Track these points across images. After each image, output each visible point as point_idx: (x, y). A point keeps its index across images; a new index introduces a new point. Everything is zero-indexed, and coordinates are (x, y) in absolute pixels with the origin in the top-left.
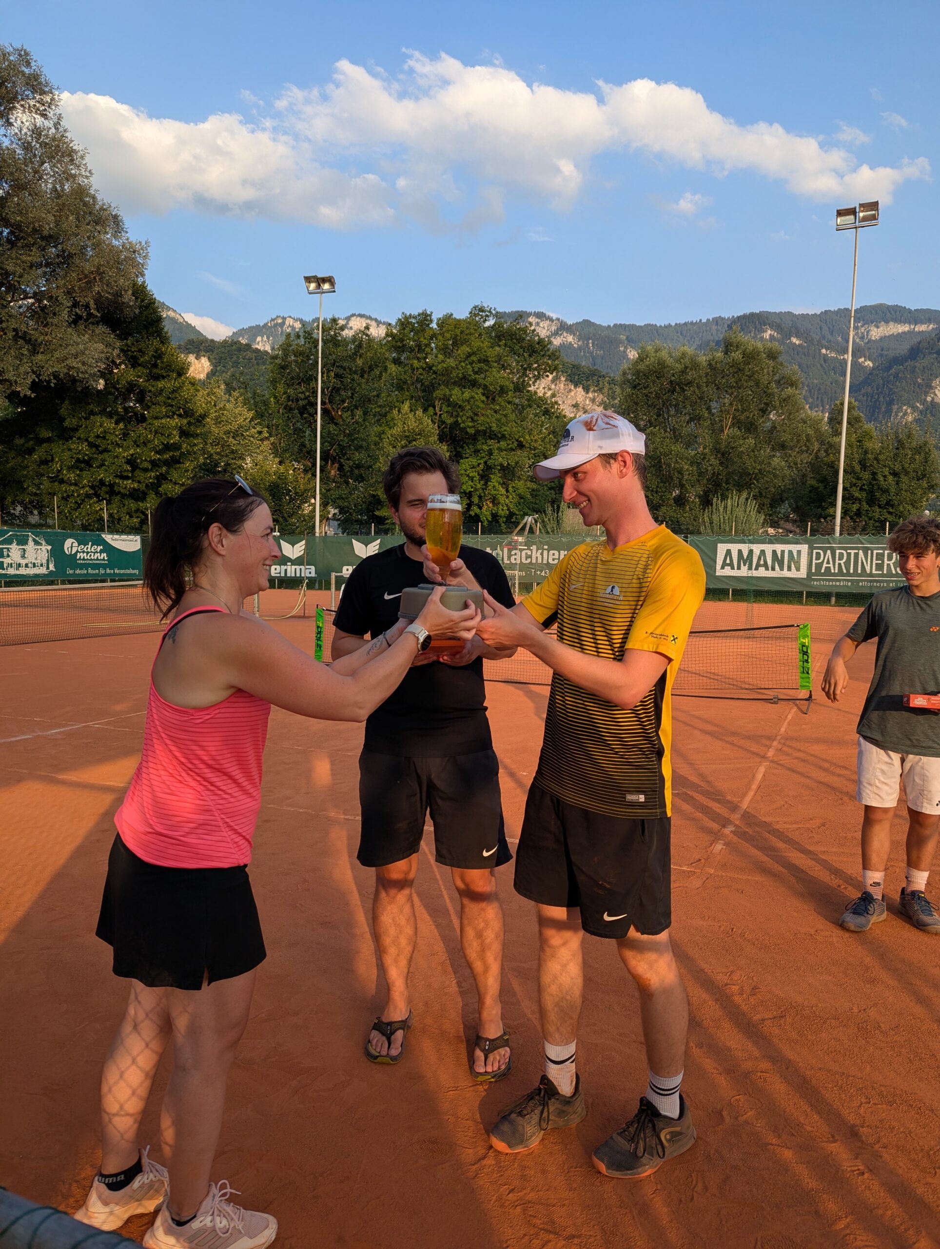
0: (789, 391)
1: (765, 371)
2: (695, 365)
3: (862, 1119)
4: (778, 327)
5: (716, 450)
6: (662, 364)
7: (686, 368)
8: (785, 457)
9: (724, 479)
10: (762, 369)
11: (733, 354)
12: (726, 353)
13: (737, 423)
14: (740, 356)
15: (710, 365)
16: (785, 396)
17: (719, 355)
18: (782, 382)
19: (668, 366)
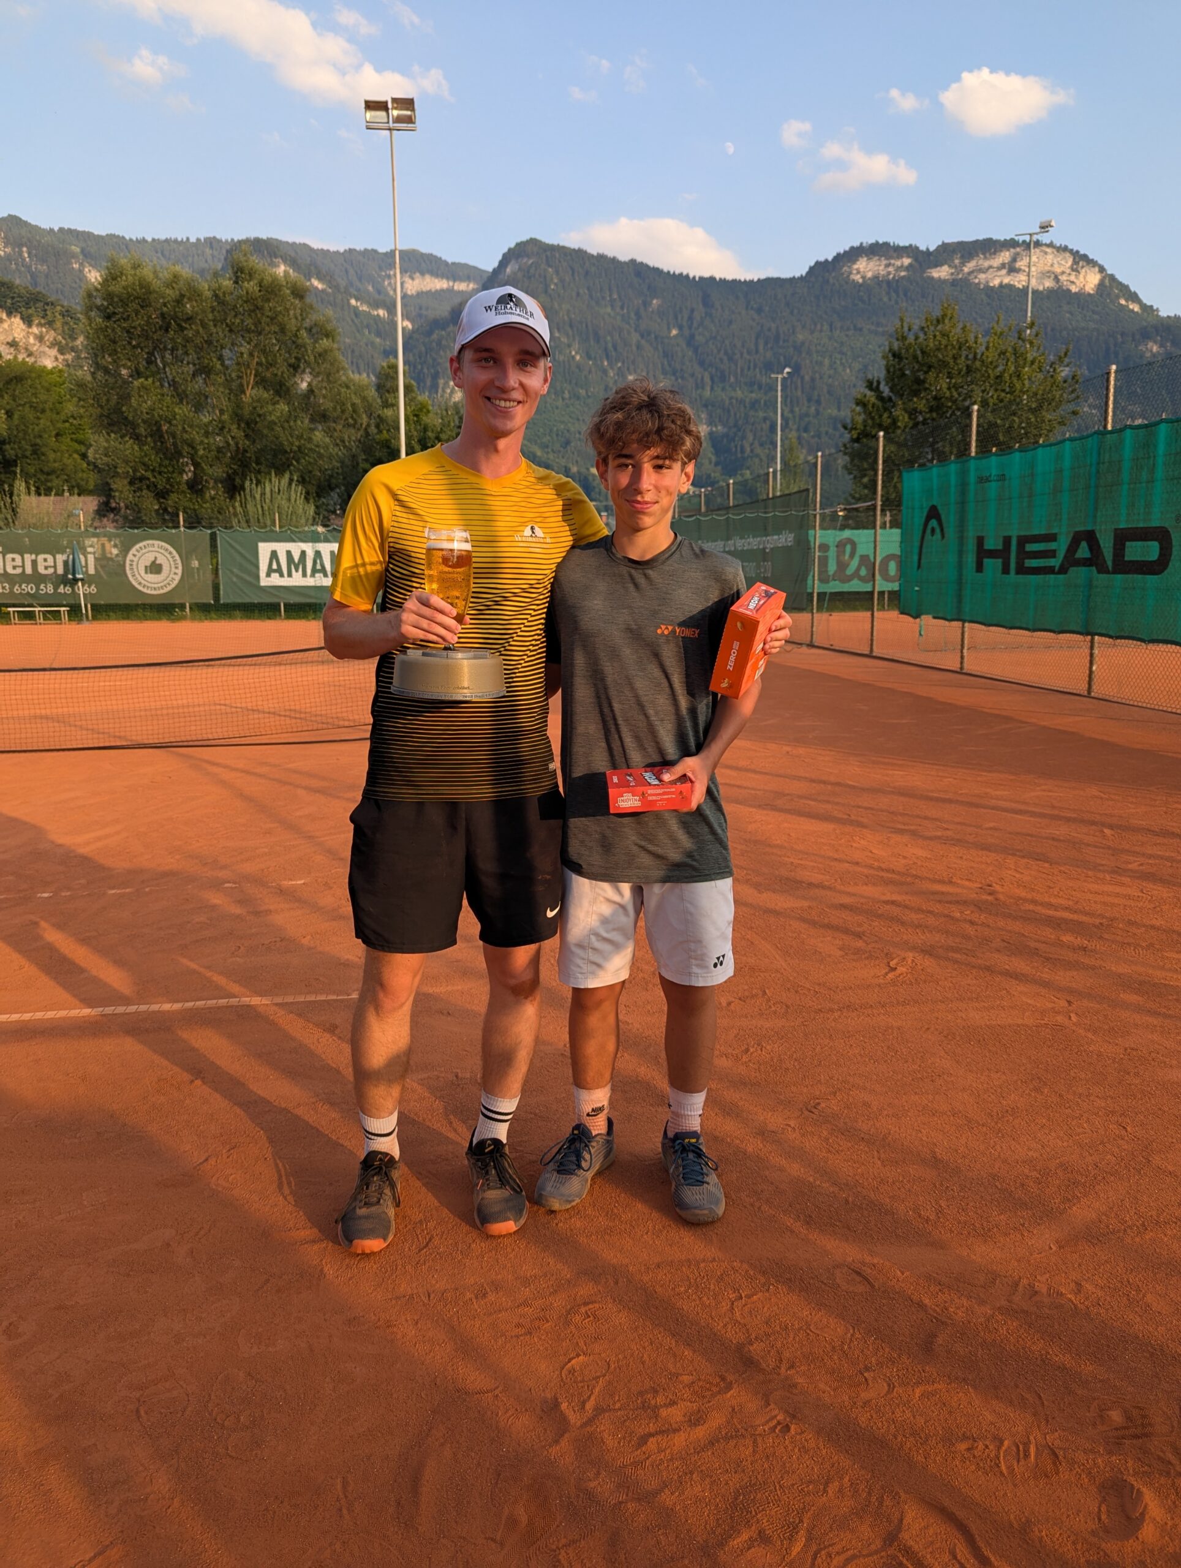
0: (325, 343)
1: (292, 312)
2: (194, 293)
3: (744, 1330)
4: (293, 262)
5: (238, 417)
6: (144, 285)
7: (182, 296)
8: (329, 432)
9: (253, 458)
10: (288, 310)
11: (246, 284)
12: (236, 282)
13: (261, 382)
14: (257, 289)
15: (216, 296)
16: (321, 350)
17: (227, 283)
18: (314, 331)
19: (155, 291)
